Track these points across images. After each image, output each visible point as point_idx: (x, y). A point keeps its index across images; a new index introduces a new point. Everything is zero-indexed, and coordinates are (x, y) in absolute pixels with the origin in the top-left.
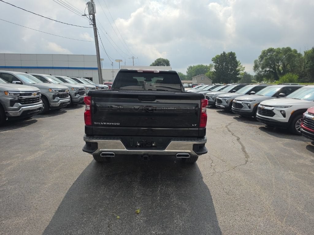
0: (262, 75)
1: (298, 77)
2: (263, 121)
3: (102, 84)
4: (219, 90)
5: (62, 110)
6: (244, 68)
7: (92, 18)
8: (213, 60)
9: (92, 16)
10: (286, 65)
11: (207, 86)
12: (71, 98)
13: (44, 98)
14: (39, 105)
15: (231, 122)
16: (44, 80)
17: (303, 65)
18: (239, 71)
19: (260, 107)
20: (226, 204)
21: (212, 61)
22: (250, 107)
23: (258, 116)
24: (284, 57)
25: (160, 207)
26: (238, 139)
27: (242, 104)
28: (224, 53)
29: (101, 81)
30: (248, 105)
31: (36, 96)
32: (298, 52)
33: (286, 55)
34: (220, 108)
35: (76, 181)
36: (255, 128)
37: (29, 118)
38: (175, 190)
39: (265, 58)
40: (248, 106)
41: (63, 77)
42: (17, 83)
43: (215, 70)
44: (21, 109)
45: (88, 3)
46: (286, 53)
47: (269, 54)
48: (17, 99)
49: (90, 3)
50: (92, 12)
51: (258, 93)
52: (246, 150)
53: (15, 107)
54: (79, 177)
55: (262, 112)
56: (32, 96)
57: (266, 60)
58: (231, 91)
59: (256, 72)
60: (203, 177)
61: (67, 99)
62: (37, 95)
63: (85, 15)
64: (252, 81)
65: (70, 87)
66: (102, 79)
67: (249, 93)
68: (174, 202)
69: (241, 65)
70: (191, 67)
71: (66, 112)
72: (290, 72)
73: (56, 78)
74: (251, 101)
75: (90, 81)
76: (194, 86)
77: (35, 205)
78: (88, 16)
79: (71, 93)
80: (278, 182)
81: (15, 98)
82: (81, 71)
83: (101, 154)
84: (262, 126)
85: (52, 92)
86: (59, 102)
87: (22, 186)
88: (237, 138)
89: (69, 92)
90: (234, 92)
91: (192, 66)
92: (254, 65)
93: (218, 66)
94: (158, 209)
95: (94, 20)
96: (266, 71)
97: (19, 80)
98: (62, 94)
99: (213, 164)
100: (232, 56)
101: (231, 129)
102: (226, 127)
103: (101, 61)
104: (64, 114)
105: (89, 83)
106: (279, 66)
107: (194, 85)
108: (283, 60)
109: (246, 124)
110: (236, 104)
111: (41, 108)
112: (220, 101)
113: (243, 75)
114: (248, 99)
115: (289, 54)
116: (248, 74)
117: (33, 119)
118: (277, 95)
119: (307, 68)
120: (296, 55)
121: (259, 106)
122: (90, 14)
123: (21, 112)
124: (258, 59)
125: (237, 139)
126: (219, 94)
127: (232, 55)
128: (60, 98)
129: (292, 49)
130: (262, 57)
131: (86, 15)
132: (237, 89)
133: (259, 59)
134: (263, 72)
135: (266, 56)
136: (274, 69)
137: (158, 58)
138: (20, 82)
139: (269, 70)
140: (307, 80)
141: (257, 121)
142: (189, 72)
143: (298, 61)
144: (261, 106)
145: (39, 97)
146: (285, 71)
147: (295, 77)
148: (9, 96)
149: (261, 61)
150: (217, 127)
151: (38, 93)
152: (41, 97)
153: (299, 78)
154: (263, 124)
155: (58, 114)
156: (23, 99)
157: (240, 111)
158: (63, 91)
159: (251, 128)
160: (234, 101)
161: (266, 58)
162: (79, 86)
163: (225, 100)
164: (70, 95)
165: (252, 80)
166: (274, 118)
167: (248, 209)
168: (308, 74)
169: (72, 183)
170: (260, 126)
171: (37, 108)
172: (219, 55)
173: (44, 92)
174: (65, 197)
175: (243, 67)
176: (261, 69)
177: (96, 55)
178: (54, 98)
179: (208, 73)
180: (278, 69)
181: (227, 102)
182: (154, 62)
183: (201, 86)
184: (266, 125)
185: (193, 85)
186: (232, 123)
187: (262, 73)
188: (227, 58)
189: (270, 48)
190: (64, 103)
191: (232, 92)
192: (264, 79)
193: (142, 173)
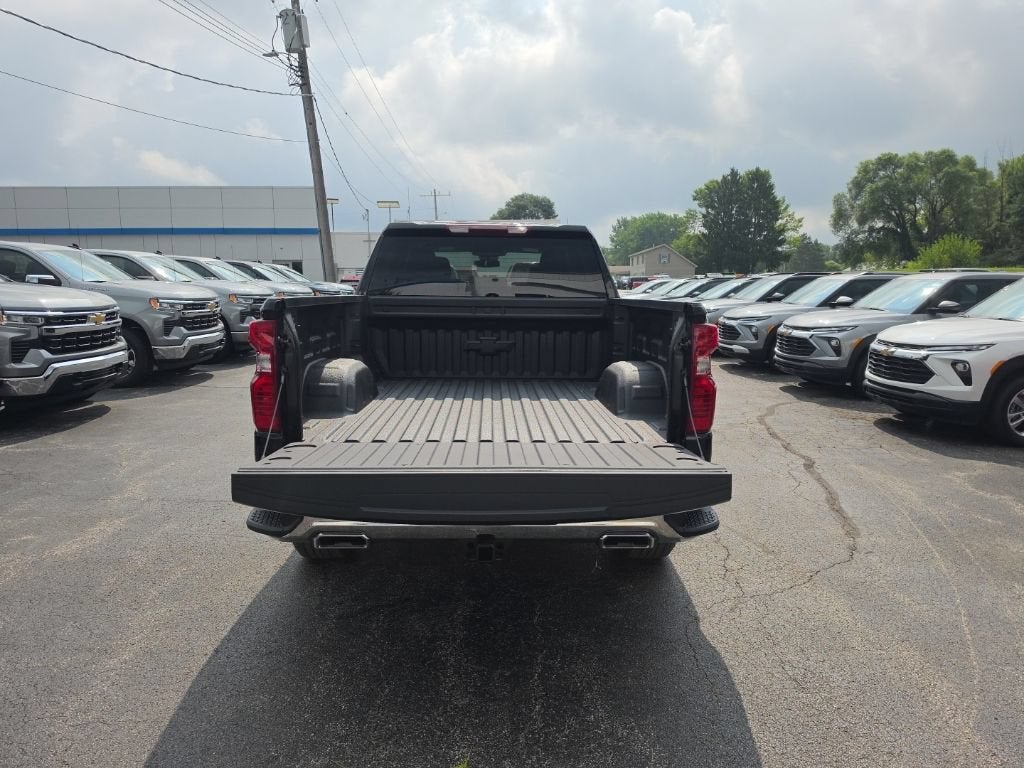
0: (861, 243)
1: (978, 247)
2: (888, 397)
3: (335, 281)
4: (726, 296)
5: (198, 370)
6: (800, 221)
7: (297, 64)
8: (698, 196)
9: (296, 55)
10: (938, 208)
11: (682, 281)
12: (227, 328)
13: (133, 329)
14: (116, 354)
15: (775, 403)
16: (136, 271)
17: (995, 208)
18: (783, 230)
19: (875, 350)
20: (800, 729)
21: (695, 199)
22: (838, 351)
23: (870, 381)
24: (933, 182)
25: (545, 749)
26: (809, 465)
27: (811, 341)
28: (734, 173)
29: (331, 273)
30: (834, 343)
31: (104, 325)
32: (980, 165)
33: (940, 175)
34: (730, 354)
35: (228, 639)
36: (860, 422)
37: (82, 401)
38: (599, 674)
39: (869, 187)
40: (832, 347)
41: (203, 260)
42: (42, 282)
43: (706, 231)
44: (48, 372)
45: (283, 15)
46: (940, 170)
47: (882, 173)
48: (34, 336)
49: (290, 14)
50: (297, 43)
51: (864, 302)
52: (843, 506)
53: (27, 365)
54: (239, 623)
55: (886, 368)
56: (88, 326)
57: (872, 193)
58: (767, 298)
59: (841, 233)
60: (700, 616)
61: (214, 335)
62: (107, 320)
63: (274, 54)
64: (827, 263)
65: (221, 293)
66: (333, 265)
67: (830, 303)
68: (599, 727)
69: (790, 211)
70: (624, 223)
71: (211, 376)
72: (955, 232)
73: (176, 263)
74: (841, 329)
75: (293, 274)
76: (638, 285)
77: (60, 747)
78: (283, 57)
79: (226, 312)
80: (982, 633)
81: (28, 333)
82: (265, 241)
83: (315, 540)
84: (886, 415)
85: (162, 310)
86: (186, 344)
87: (21, 666)
88: (803, 461)
89: (219, 309)
90: (779, 299)
91: (629, 218)
92: (832, 211)
93: (715, 216)
94: (538, 760)
95: (303, 69)
96: (872, 230)
97: (49, 272)
98: (196, 317)
99: (730, 563)
100: (760, 181)
101: (777, 429)
102: (761, 420)
103: (329, 206)
104: (202, 384)
105: (288, 277)
106: (916, 211)
107: (636, 280)
108: (927, 193)
109: (827, 410)
110: (791, 340)
111: (121, 364)
112: (731, 333)
113: (798, 244)
114: (827, 322)
115: (948, 173)
116: (813, 240)
117: (95, 404)
118: (930, 309)
119: (1008, 216)
120: (971, 174)
121: (874, 345)
122: (289, 50)
123: (52, 380)
124: (845, 191)
125: (805, 465)
126: (729, 309)
127: (760, 179)
128: (188, 329)
129: (960, 155)
130: (858, 185)
131: (276, 55)
132: (786, 289)
133: (850, 190)
134: (864, 232)
135: (872, 182)
136: (900, 221)
137: (516, 194)
138: (52, 277)
139: (882, 228)
140: (1011, 258)
141: (867, 399)
142: (620, 238)
143: (981, 197)
144: (882, 348)
145: (113, 329)
146: (938, 230)
147: (972, 247)
148: (7, 325)
149: (855, 198)
150: (730, 421)
151: (111, 316)
152: (123, 326)
153: (983, 253)
154: (884, 407)
155: (184, 386)
156: (58, 337)
157: (805, 364)
158: (200, 304)
159: (848, 423)
160: (781, 329)
161: (874, 186)
162: (256, 288)
163: (750, 327)
164: (223, 319)
165: (828, 260)
166: (930, 387)
167: (890, 753)
168: (1012, 236)
169: (210, 650)
170: (878, 416)
171: (107, 366)
172: (717, 182)
173: (132, 310)
174: (180, 708)
175: (797, 217)
176: (855, 225)
177: (312, 184)
178: (167, 332)
179: (683, 240)
180: (914, 223)
181: (756, 336)
182: (504, 207)
183: (661, 284)
184: (896, 411)
185: (633, 280)
186: (777, 405)
187: (860, 236)
188: (745, 189)
189: (884, 155)
190: (201, 346)
191: (769, 301)
192: (868, 255)
193: (471, 602)
